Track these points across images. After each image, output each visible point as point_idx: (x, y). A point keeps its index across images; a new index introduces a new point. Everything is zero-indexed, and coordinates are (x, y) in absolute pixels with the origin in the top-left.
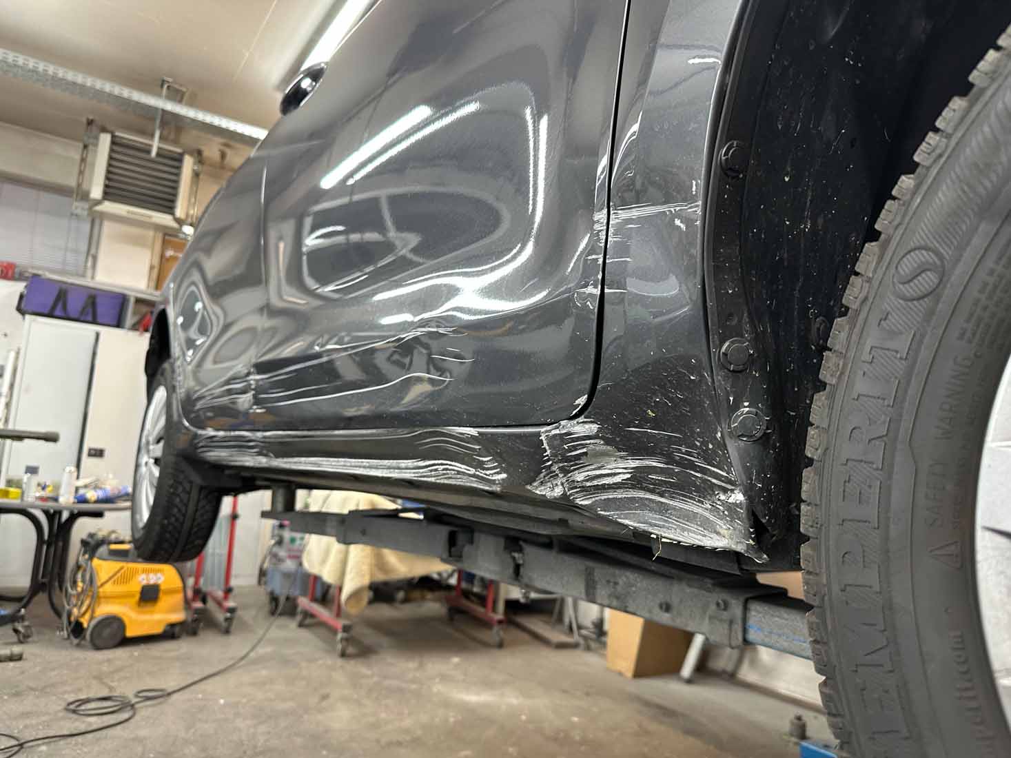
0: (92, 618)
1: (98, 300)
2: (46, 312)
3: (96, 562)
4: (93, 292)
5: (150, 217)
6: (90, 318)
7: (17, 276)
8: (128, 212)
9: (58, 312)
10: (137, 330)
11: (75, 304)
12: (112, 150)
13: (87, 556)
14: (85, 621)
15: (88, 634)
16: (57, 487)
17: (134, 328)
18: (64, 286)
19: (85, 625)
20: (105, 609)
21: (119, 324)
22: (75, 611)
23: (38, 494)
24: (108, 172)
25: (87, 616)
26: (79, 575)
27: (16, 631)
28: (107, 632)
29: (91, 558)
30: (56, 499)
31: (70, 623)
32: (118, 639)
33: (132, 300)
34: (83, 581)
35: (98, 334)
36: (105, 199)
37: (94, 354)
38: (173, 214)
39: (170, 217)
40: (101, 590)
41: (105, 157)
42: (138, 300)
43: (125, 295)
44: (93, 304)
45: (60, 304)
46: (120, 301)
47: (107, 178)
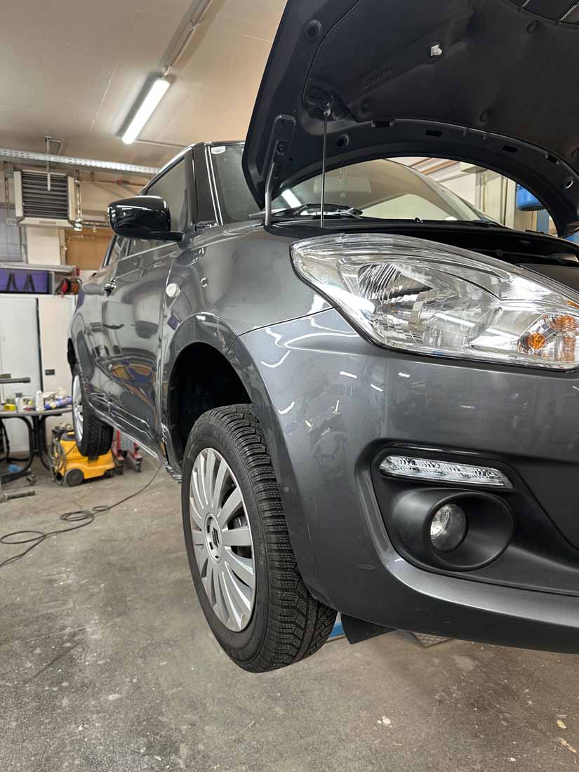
0: (65, 471)
1: (33, 277)
2: (5, 289)
3: (62, 442)
4: (29, 273)
5: (54, 223)
6: (30, 290)
8: (41, 221)
9: (11, 289)
10: (59, 294)
11: (20, 283)
12: (23, 183)
13: (57, 439)
14: (62, 472)
15: (65, 479)
16: (33, 402)
17: (58, 292)
18: (12, 272)
19: (63, 475)
20: (71, 466)
21: (48, 292)
22: (56, 468)
23: (24, 407)
24: (24, 197)
25: (63, 470)
26: (55, 448)
27: (28, 480)
28: (74, 477)
29: (59, 440)
30: (34, 409)
31: (55, 473)
32: (81, 480)
33: (53, 273)
34: (57, 452)
35: (37, 300)
36: (25, 216)
37: (38, 312)
38: (68, 219)
39: (67, 221)
40: (67, 456)
41: (20, 187)
42: (56, 273)
43: (48, 271)
44: (31, 281)
45: (11, 284)
46: (46, 275)
47: (24, 201)
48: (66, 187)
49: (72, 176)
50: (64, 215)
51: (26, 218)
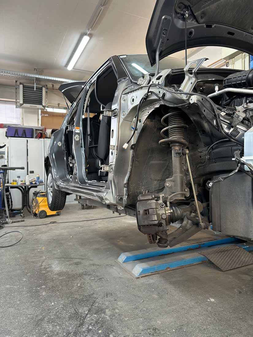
0: (38, 211)
1: (26, 131)
2: (13, 136)
3: (37, 198)
4: (24, 129)
5: (36, 106)
6: (25, 136)
7: (4, 127)
8: (30, 106)
9: (16, 136)
10: (37, 138)
11: (20, 133)
12: (23, 89)
13: (35, 197)
14: (37, 212)
15: (38, 215)
16: (25, 181)
17: (36, 138)
18: (17, 128)
19: (37, 213)
20: (41, 209)
21: (32, 137)
22: (34, 210)
23: (21, 183)
24: (23, 95)
25: (37, 211)
26: (34, 201)
27: (21, 216)
28: (42, 214)
29: (36, 197)
30: (25, 184)
31: (33, 213)
32: (45, 216)
33: (35, 130)
34: (35, 203)
35: (27, 141)
36: (24, 103)
37: (27, 146)
38: (42, 105)
39: (41, 106)
40: (39, 204)
41: (22, 91)
42: (36, 130)
43: (32, 129)
44: (25, 132)
45: (16, 134)
46: (31, 130)
47: (23, 97)
48: (42, 91)
49: (44, 87)
50: (40, 103)
51: (24, 104)
